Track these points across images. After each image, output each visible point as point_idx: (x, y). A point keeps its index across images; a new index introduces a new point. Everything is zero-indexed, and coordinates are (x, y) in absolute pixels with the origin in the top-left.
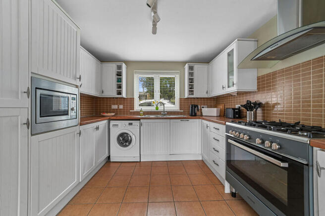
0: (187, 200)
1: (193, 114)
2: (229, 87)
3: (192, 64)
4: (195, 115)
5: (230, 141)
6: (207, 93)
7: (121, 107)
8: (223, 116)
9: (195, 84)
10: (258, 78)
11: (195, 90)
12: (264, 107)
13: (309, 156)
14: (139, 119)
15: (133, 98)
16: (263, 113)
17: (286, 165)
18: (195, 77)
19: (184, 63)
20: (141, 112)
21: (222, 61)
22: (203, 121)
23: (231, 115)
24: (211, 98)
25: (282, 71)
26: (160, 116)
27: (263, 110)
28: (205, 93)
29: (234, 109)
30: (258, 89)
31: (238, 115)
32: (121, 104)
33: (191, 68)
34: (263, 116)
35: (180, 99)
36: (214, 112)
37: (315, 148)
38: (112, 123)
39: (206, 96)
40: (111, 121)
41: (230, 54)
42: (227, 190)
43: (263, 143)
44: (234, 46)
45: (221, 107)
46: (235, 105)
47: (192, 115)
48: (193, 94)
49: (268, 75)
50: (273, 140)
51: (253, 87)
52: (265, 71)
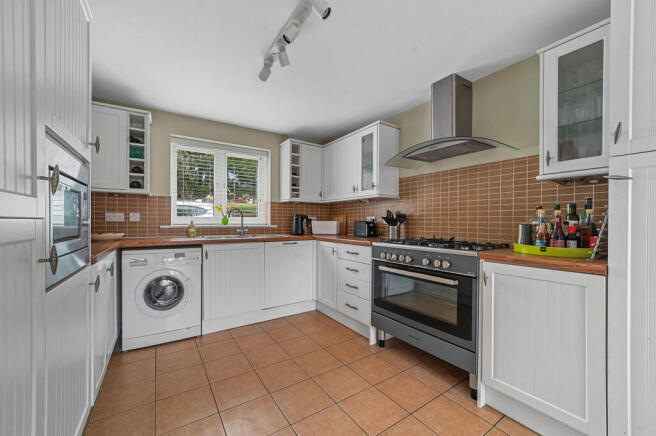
0: (327, 369)
1: (300, 232)
2: (363, 189)
3: (297, 142)
4: (302, 234)
5: (381, 268)
6: (321, 195)
7: (135, 217)
8: (344, 233)
9: (302, 177)
10: (401, 181)
11: (302, 187)
12: (408, 220)
13: (476, 269)
14: (199, 245)
15: (170, 197)
16: (406, 228)
17: (456, 283)
18: (303, 165)
19: (284, 137)
20: (192, 230)
21: (351, 146)
22: (321, 242)
23: (365, 232)
24: (326, 204)
25: (430, 175)
26: (233, 237)
27: (407, 224)
28: (317, 195)
29: (368, 223)
30: (400, 195)
31: (374, 231)
32: (135, 211)
33: (295, 149)
34: (407, 232)
35: (272, 203)
36: (332, 227)
37: (481, 260)
38: (128, 256)
39: (319, 200)
40: (124, 252)
41: (367, 140)
42: (373, 341)
43: (431, 263)
44: (373, 129)
45: (342, 219)
46: (364, 217)
47: (297, 234)
48: (297, 196)
49: (414, 179)
50: (442, 258)
51: (394, 192)
52: (410, 173)
